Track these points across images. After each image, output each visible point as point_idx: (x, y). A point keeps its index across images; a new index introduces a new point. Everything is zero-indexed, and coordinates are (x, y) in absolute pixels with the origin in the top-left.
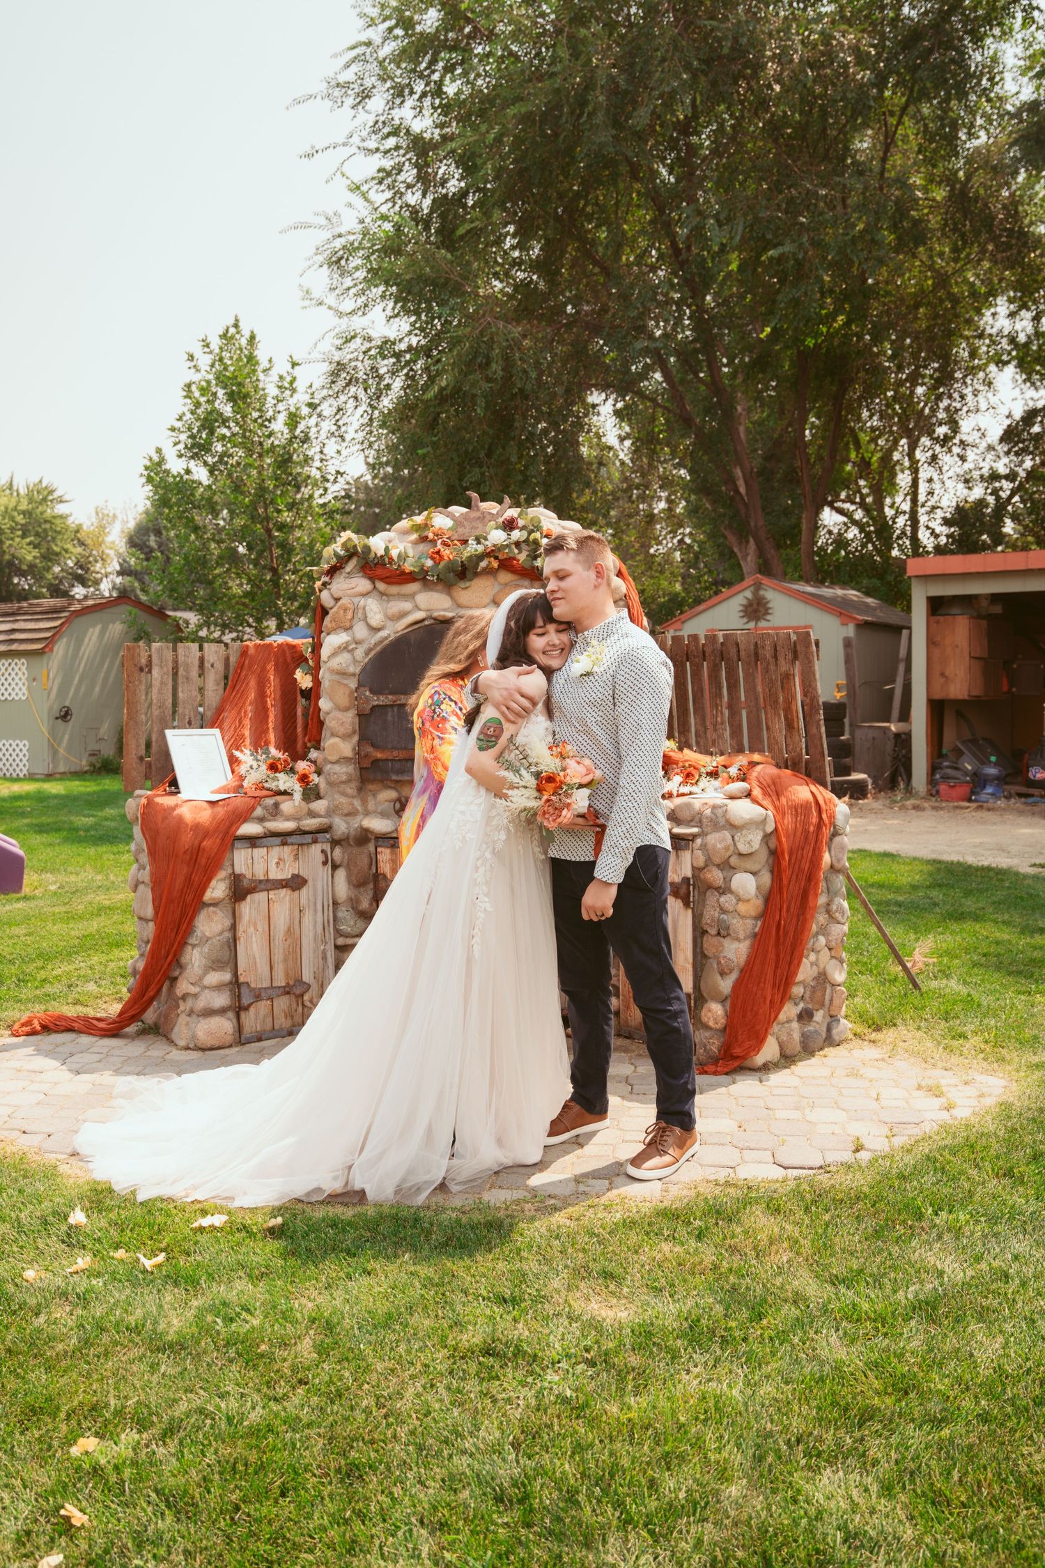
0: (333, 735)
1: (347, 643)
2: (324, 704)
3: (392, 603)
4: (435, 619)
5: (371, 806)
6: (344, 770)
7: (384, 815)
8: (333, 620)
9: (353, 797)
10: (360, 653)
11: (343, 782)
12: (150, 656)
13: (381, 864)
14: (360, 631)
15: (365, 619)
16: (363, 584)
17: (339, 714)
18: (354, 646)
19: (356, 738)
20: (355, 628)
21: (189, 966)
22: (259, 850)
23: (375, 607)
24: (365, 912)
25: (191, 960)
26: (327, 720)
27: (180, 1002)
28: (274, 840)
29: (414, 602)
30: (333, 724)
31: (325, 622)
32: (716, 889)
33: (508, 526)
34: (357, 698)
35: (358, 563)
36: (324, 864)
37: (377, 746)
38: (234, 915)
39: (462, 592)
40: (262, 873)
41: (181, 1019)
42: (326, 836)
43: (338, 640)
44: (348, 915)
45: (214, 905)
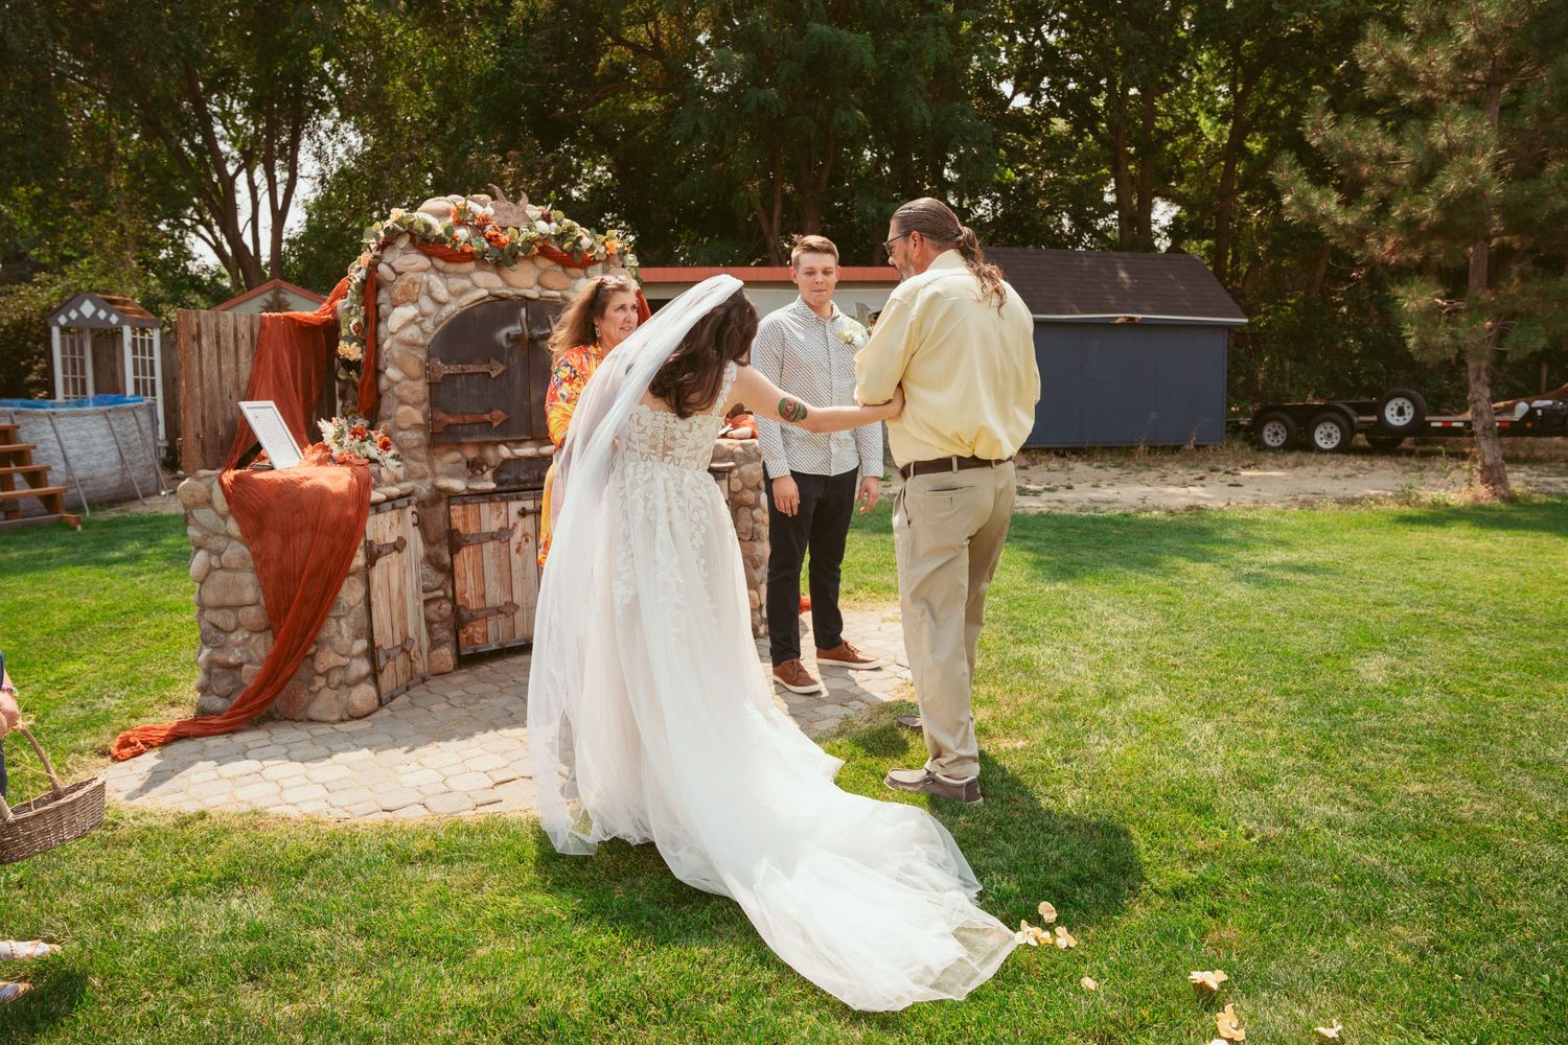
0: (402, 402)
1: (416, 316)
2: (392, 373)
3: (451, 281)
4: (496, 296)
5: (439, 467)
6: (416, 436)
7: (451, 475)
8: (404, 292)
9: (423, 461)
10: (428, 325)
11: (415, 448)
12: (198, 325)
13: (454, 521)
14: (427, 305)
15: (429, 293)
16: (422, 261)
17: (410, 384)
18: (421, 318)
19: (425, 406)
20: (421, 301)
21: (337, 639)
22: (381, 516)
23: (439, 282)
24: (445, 566)
25: (339, 632)
26: (396, 389)
27: (316, 678)
28: (389, 505)
29: (471, 279)
30: (405, 392)
31: (383, 296)
32: (749, 506)
33: (547, 218)
34: (428, 368)
35: (412, 240)
36: (414, 525)
37: (447, 412)
38: (368, 582)
39: (512, 274)
40: (381, 538)
41: (327, 694)
42: (414, 499)
43: (406, 312)
44: (429, 571)
45: (353, 574)
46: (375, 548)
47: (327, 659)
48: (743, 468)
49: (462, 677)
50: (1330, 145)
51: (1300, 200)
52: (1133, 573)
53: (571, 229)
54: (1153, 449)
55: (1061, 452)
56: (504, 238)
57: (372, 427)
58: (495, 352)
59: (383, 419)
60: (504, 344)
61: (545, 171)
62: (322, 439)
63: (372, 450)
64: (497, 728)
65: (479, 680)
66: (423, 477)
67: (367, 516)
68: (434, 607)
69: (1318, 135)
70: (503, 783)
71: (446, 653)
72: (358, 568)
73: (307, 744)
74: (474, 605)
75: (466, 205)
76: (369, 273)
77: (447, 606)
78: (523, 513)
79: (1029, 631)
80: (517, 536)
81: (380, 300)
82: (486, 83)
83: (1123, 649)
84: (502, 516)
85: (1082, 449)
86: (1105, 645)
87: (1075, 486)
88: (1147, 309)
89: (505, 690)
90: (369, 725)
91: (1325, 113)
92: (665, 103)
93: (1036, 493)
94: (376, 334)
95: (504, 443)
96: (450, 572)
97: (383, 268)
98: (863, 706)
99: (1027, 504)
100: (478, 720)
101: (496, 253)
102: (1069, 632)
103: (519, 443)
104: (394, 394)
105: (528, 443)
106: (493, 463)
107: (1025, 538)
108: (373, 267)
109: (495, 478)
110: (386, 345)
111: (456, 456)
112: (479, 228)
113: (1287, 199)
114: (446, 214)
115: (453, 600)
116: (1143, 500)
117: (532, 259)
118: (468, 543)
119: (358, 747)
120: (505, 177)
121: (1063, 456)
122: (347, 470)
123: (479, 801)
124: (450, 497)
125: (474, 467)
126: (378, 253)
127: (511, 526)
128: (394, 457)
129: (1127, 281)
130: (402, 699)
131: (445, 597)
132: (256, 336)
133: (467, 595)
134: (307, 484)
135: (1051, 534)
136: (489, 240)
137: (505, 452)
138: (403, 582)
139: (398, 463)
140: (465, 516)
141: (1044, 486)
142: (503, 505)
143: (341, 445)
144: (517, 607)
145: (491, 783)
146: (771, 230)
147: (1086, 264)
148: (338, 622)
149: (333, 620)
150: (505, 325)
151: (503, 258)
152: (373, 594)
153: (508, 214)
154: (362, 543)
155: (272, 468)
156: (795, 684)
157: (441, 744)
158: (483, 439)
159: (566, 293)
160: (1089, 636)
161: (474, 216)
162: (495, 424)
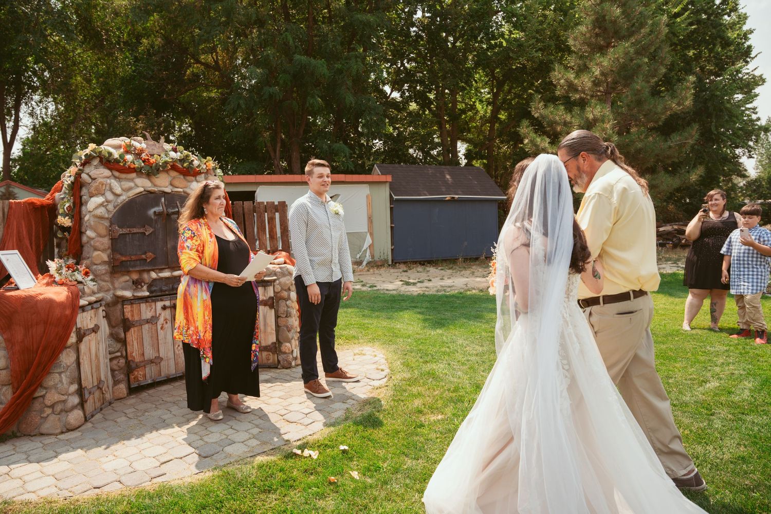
0: (96, 249)
1: (103, 202)
2: (90, 233)
3: (123, 183)
4: (148, 191)
5: (117, 285)
6: (104, 268)
7: (124, 289)
8: (97, 189)
9: (108, 282)
10: (110, 207)
11: (103, 274)
13: (126, 314)
14: (110, 196)
15: (111, 190)
16: (107, 172)
17: (101, 239)
18: (106, 203)
19: (109, 251)
20: (106, 194)
21: (59, 385)
22: (85, 314)
23: (116, 184)
24: (122, 339)
25: (61, 381)
26: (92, 242)
27: (46, 409)
28: (90, 307)
29: (134, 182)
30: (97, 244)
31: (84, 191)
32: (284, 299)
33: (175, 150)
34: (110, 230)
35: (101, 161)
36: (104, 317)
37: (122, 255)
38: (78, 351)
39: (156, 180)
40: (85, 325)
41: (53, 418)
42: (103, 303)
43: (99, 200)
44: (112, 342)
45: (69, 347)
46: (82, 331)
47: (52, 397)
48: (281, 280)
49: (132, 400)
50: (543, 117)
51: (532, 142)
52: (471, 323)
53: (187, 156)
54: (466, 260)
55: (422, 263)
56: (152, 160)
57: (77, 263)
58: (148, 222)
59: (84, 259)
60: (153, 217)
61: (159, 126)
62: (49, 271)
63: (79, 277)
64: (157, 430)
65: (143, 401)
66: (108, 290)
67: (77, 314)
68: (115, 362)
69: (537, 112)
70: (165, 462)
71: (123, 387)
72: (72, 344)
73: (41, 450)
74: (137, 359)
75: (130, 142)
76: (76, 178)
77: (122, 361)
78: (164, 308)
79: (430, 356)
80: (161, 320)
81: (83, 193)
82: (126, 81)
83: (477, 362)
84: (153, 310)
85: (433, 261)
86: (468, 361)
87: (432, 279)
88: (460, 193)
89: (158, 406)
90: (79, 434)
91: (540, 102)
92: (221, 93)
93: (414, 284)
94: (80, 212)
95: (153, 270)
96: (124, 342)
97: (84, 176)
98: (354, 402)
99: (411, 290)
100: (145, 425)
101: (148, 168)
102: (449, 355)
103: (161, 270)
104: (91, 245)
105: (166, 270)
106: (147, 281)
107: (415, 307)
108: (78, 175)
109: (149, 290)
110: (86, 218)
111: (127, 278)
112: (138, 154)
113: (526, 141)
114: (118, 147)
115: (126, 357)
116: (466, 285)
117: (167, 172)
118: (134, 326)
119: (74, 449)
120: (137, 129)
121: (424, 265)
122: (66, 288)
123: (153, 476)
124: (123, 300)
125: (137, 284)
126: (81, 168)
127: (158, 315)
128: (92, 280)
129: (450, 180)
130: (98, 416)
131: (122, 356)
132: (6, 213)
133: (134, 354)
134: (41, 297)
135: (428, 305)
136: (144, 161)
137: (154, 275)
138: (98, 350)
139: (95, 283)
140: (132, 311)
141: (417, 280)
142: (153, 304)
143: (60, 274)
144: (162, 359)
145: (158, 464)
146: (275, 156)
147: (430, 172)
148: (60, 375)
149: (57, 374)
150: (153, 207)
151: (151, 171)
152: (81, 357)
153: (153, 147)
154: (74, 329)
155: (18, 289)
156: (317, 392)
157: (125, 442)
158: (141, 269)
159: (185, 190)
160: (459, 356)
161: (135, 148)
162: (148, 261)
